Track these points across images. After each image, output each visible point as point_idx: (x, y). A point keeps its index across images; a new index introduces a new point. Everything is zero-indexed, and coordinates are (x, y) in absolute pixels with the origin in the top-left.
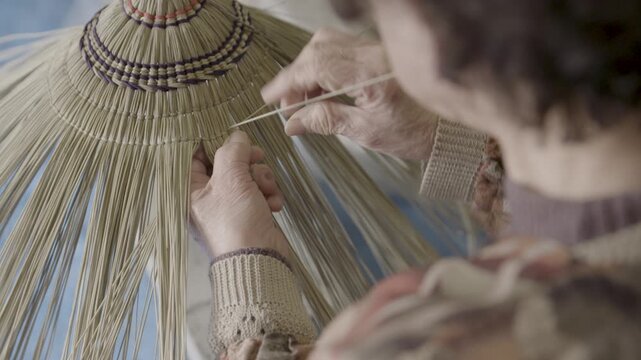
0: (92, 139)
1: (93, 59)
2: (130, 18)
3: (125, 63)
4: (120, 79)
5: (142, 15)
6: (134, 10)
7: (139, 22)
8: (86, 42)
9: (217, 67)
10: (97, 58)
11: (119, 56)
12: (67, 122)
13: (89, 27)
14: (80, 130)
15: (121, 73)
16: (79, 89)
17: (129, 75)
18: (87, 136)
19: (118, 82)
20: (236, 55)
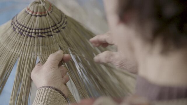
0: (31, 56)
1: (22, 31)
2: (32, 15)
3: (36, 30)
4: (35, 35)
5: (36, 13)
6: (33, 12)
7: (36, 16)
8: (15, 27)
9: (63, 26)
10: (23, 31)
11: (32, 28)
12: (19, 53)
13: (13, 23)
14: (26, 54)
15: (35, 33)
16: (20, 42)
17: (38, 33)
18: (29, 56)
19: (35, 36)
20: (65, 22)
